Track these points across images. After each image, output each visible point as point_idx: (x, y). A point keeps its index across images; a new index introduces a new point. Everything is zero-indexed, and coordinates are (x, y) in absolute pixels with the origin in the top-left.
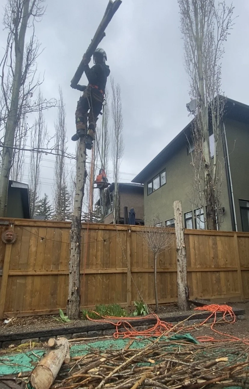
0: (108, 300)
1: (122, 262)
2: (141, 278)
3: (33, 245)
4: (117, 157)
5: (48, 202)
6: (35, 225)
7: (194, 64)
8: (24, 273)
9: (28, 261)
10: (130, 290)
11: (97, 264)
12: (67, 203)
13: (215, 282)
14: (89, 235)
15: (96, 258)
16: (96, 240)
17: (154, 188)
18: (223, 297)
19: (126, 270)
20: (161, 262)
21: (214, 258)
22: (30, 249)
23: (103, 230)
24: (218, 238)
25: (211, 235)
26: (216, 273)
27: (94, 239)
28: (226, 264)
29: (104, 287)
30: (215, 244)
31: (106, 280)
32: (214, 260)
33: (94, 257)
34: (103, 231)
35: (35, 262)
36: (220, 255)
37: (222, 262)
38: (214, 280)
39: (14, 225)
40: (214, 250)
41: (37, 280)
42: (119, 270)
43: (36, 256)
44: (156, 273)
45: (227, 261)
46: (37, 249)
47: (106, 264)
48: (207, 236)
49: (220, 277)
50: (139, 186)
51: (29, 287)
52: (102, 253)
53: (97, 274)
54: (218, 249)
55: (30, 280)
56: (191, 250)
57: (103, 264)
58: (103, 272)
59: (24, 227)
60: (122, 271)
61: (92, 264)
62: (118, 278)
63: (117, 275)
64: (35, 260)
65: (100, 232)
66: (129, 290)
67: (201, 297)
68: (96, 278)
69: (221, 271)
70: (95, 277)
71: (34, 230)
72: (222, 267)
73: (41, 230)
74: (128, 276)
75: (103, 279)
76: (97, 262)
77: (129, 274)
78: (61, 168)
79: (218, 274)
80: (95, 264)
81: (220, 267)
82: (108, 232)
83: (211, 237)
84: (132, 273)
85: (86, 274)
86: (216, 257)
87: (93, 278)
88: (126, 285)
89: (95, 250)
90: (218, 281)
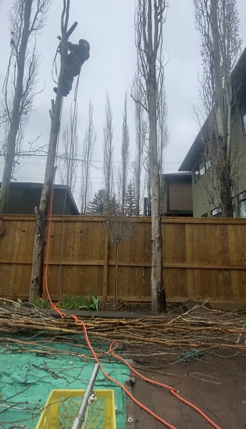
0: (83, 291)
1: (100, 255)
2: (120, 272)
3: (17, 238)
4: (162, 147)
5: (116, 201)
6: (19, 219)
7: (206, 17)
8: (9, 261)
9: (13, 251)
10: (106, 283)
11: (73, 255)
12: (133, 200)
13: (221, 282)
14: (67, 228)
15: (73, 249)
16: (74, 232)
17: (201, 174)
18: (232, 302)
19: (102, 263)
20: (145, 256)
21: (221, 253)
22: (15, 241)
23: (81, 221)
24: (230, 228)
25: (218, 224)
26: (225, 271)
27: (72, 231)
28: (241, 260)
29: (79, 278)
30: (225, 234)
31: (81, 272)
32: (221, 255)
33: (71, 249)
34: (80, 223)
35: (18, 252)
36: (232, 249)
37: (234, 258)
38: (220, 280)
39: (2, 220)
40: (222, 243)
41: (20, 268)
42: (95, 262)
43: (19, 246)
44: (117, 266)
45: (243, 256)
46: (20, 241)
47: (83, 256)
48: (212, 226)
49: (230, 276)
50: (187, 174)
51: (13, 274)
52: (79, 244)
53: (73, 265)
54: (229, 241)
55: (13, 267)
56: (186, 242)
57: (79, 256)
58: (78, 263)
59: (12, 222)
60: (98, 264)
61: (69, 256)
62: (95, 270)
63: (93, 268)
64: (19, 250)
65: (78, 224)
66: (104, 283)
67: (198, 299)
68: (72, 270)
69: (232, 269)
70: (70, 268)
71: (19, 224)
72: (235, 264)
73: (24, 223)
74: (104, 269)
75: (78, 271)
76: (74, 254)
77: (106, 267)
78: (109, 168)
79: (227, 273)
80: (71, 255)
81: (231, 264)
82: (85, 223)
83: (218, 226)
84: (109, 266)
85: (63, 265)
86: (225, 251)
87: (69, 269)
88: (102, 278)
89: (72, 242)
90: (228, 282)
